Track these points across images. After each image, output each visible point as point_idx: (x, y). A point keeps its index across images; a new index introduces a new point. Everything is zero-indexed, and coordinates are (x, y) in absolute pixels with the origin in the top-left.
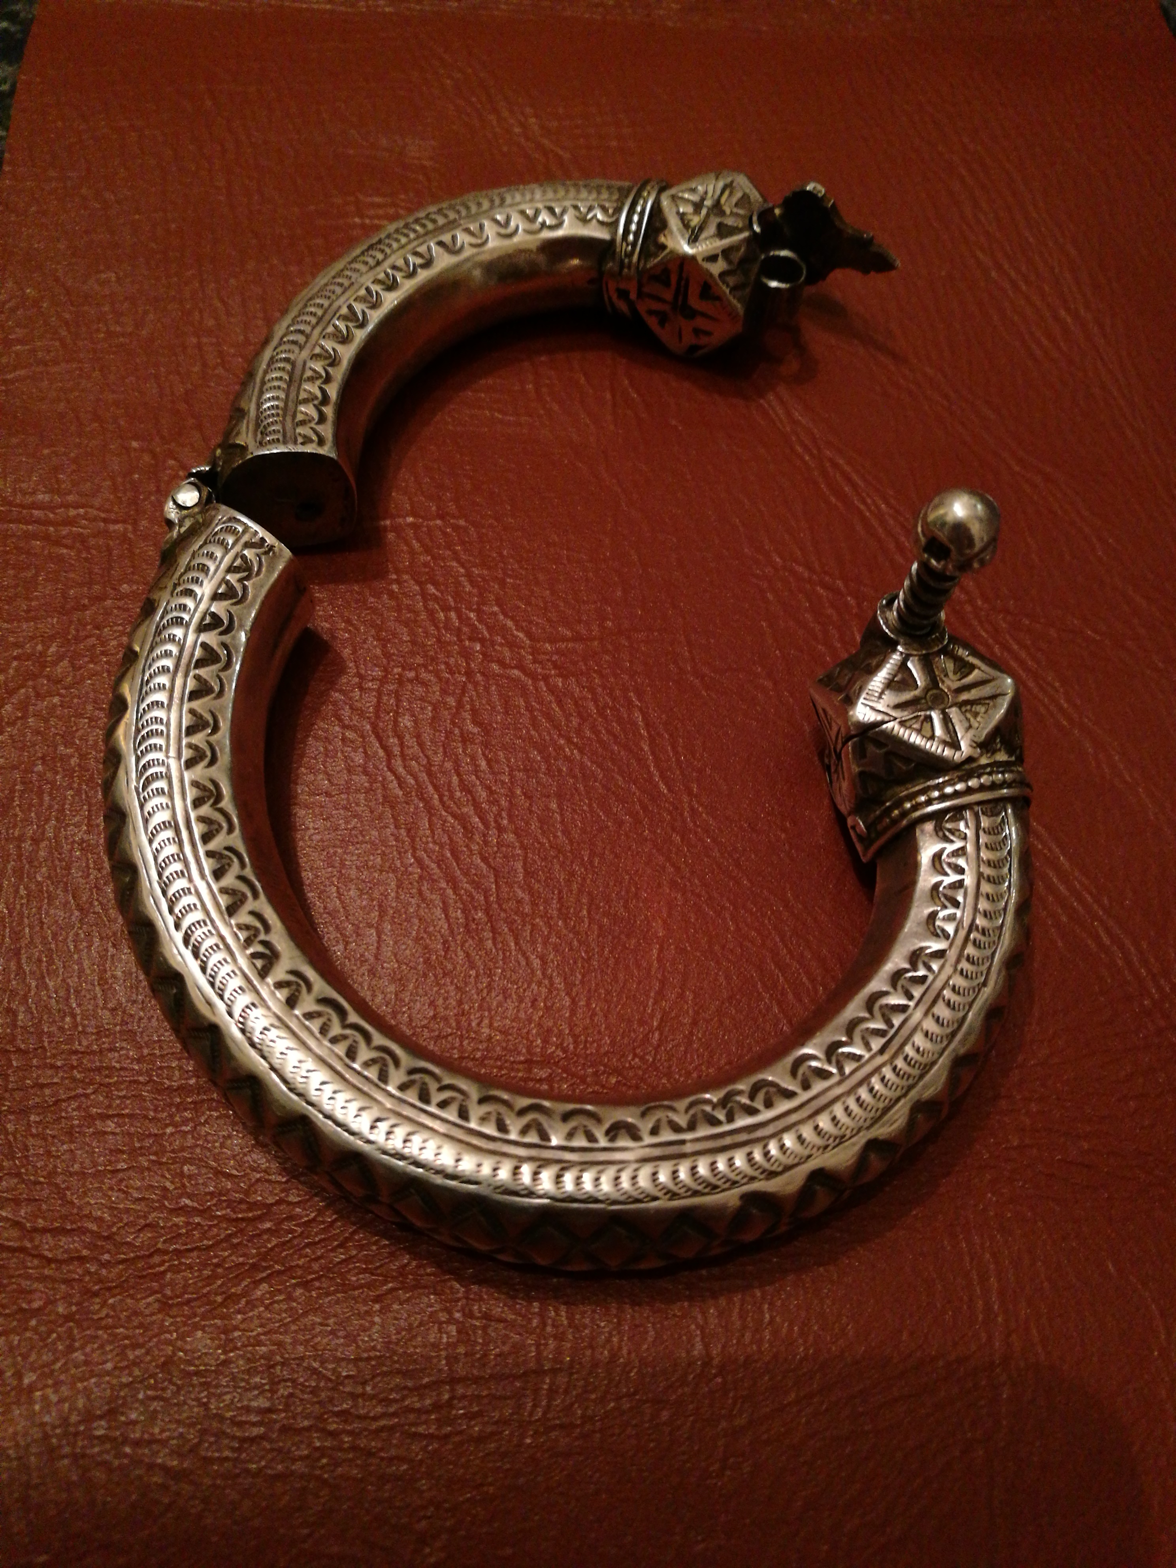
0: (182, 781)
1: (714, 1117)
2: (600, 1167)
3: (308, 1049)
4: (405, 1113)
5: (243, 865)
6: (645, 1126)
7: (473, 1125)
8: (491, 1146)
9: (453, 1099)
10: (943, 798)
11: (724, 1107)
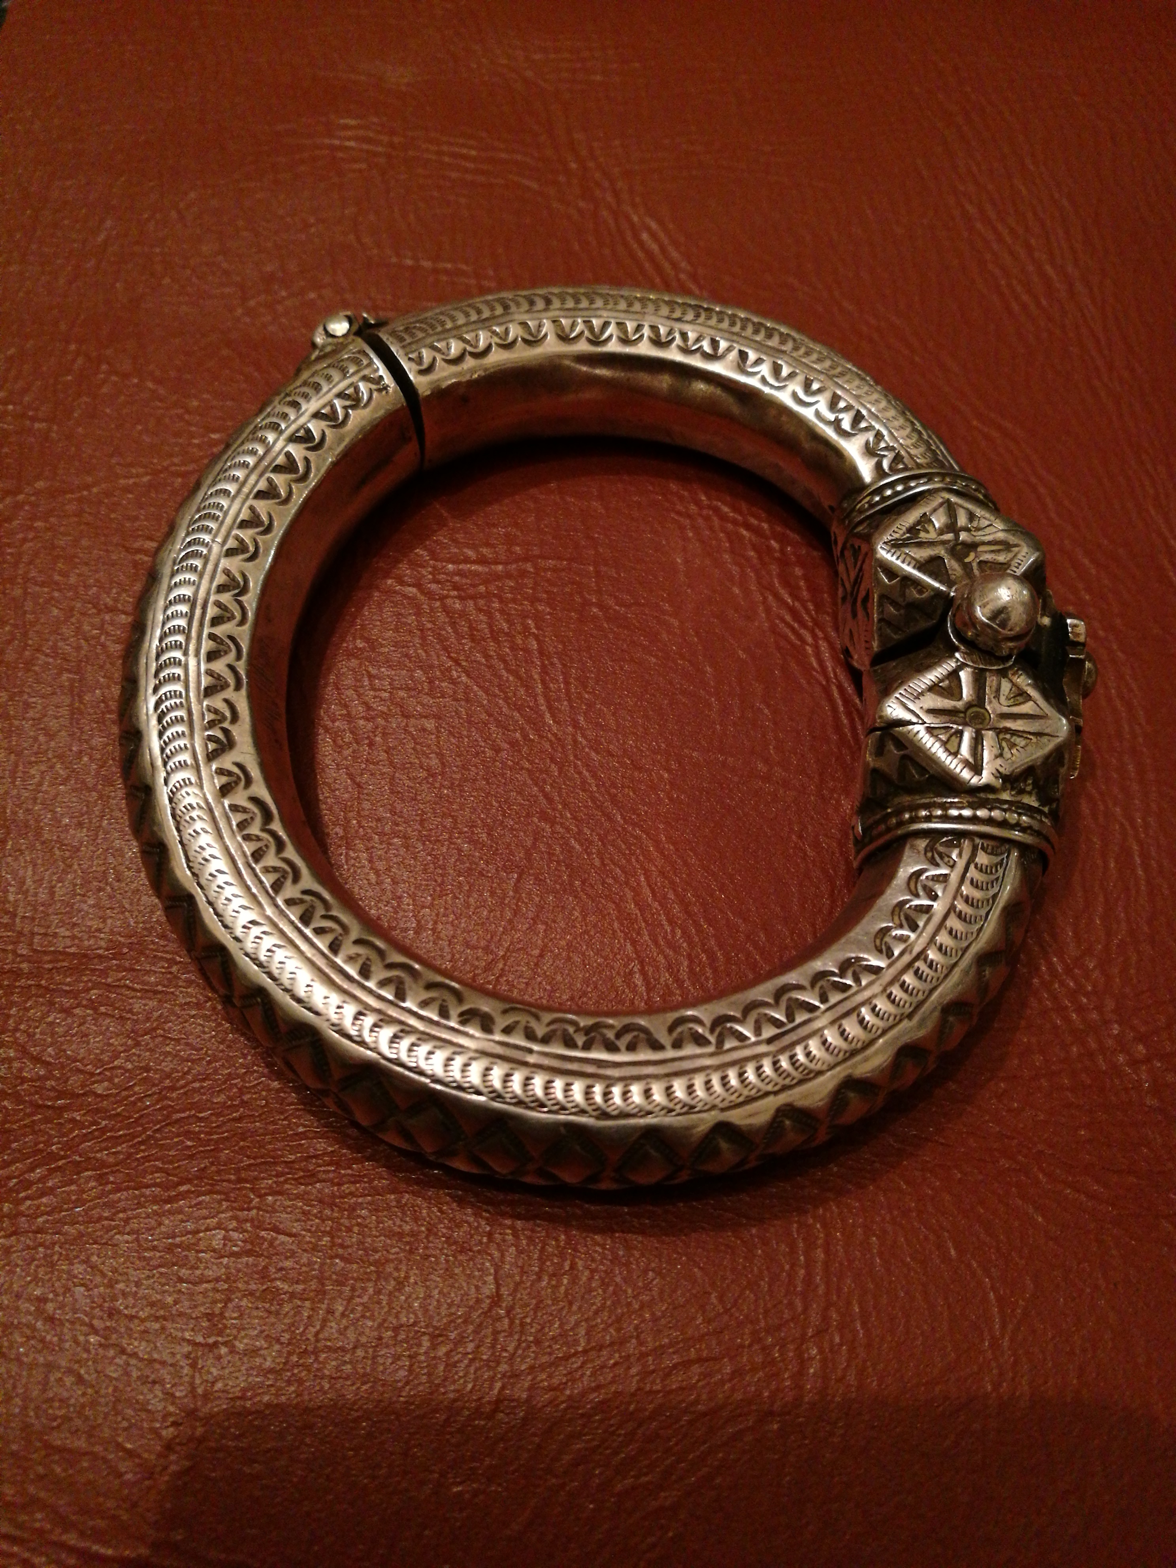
0: (216, 566)
1: (572, 1039)
2: (438, 1043)
3: (220, 837)
4: (281, 926)
5: (239, 657)
6: (501, 1022)
7: (339, 961)
8: (346, 985)
9: (331, 930)
10: (945, 818)
11: (586, 1034)
